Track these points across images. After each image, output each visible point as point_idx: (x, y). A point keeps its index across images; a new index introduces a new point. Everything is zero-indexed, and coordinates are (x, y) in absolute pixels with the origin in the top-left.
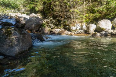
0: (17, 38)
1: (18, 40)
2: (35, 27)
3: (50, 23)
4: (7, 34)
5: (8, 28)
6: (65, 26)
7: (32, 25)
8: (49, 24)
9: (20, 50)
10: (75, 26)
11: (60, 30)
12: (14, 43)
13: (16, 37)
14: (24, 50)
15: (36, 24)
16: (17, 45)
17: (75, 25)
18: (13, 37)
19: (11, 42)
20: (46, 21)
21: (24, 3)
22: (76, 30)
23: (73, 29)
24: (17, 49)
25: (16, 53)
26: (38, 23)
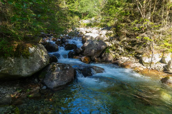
0: (57, 75)
1: (58, 76)
2: (95, 53)
3: (119, 46)
4: (52, 70)
5: (54, 65)
6: (137, 54)
7: (92, 50)
8: (117, 47)
9: (58, 84)
10: (149, 58)
11: (128, 58)
12: (54, 78)
13: (57, 73)
14: (61, 84)
15: (96, 49)
16: (56, 80)
17: (151, 55)
18: (55, 73)
19: (53, 77)
20: (114, 43)
21: (101, 11)
22: (151, 63)
23: (145, 62)
24: (55, 84)
25: (54, 86)
26: (99, 49)
